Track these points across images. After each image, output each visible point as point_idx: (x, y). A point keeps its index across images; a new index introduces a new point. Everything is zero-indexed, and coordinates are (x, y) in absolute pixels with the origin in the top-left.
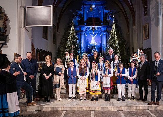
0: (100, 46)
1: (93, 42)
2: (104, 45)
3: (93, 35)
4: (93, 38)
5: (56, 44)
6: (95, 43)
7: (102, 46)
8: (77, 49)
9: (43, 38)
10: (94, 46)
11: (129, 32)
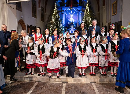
0: (77, 23)
1: (72, 19)
2: (80, 21)
3: (72, 14)
4: (72, 16)
5: (44, 22)
6: (73, 20)
7: (78, 22)
8: (59, 25)
9: (33, 16)
10: (72, 23)
11: (99, 11)
